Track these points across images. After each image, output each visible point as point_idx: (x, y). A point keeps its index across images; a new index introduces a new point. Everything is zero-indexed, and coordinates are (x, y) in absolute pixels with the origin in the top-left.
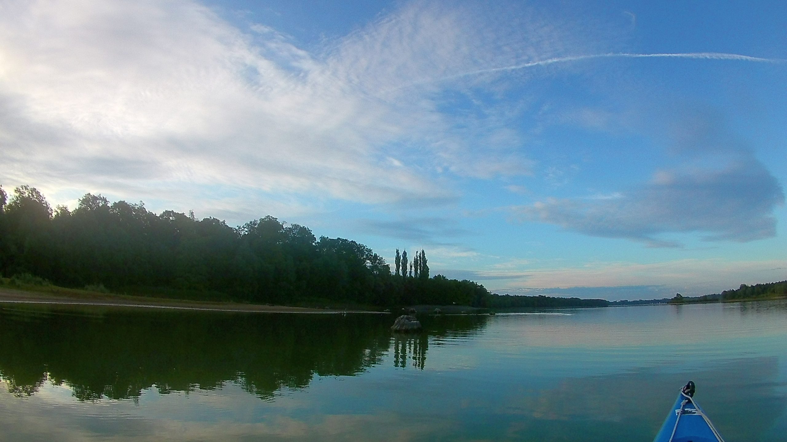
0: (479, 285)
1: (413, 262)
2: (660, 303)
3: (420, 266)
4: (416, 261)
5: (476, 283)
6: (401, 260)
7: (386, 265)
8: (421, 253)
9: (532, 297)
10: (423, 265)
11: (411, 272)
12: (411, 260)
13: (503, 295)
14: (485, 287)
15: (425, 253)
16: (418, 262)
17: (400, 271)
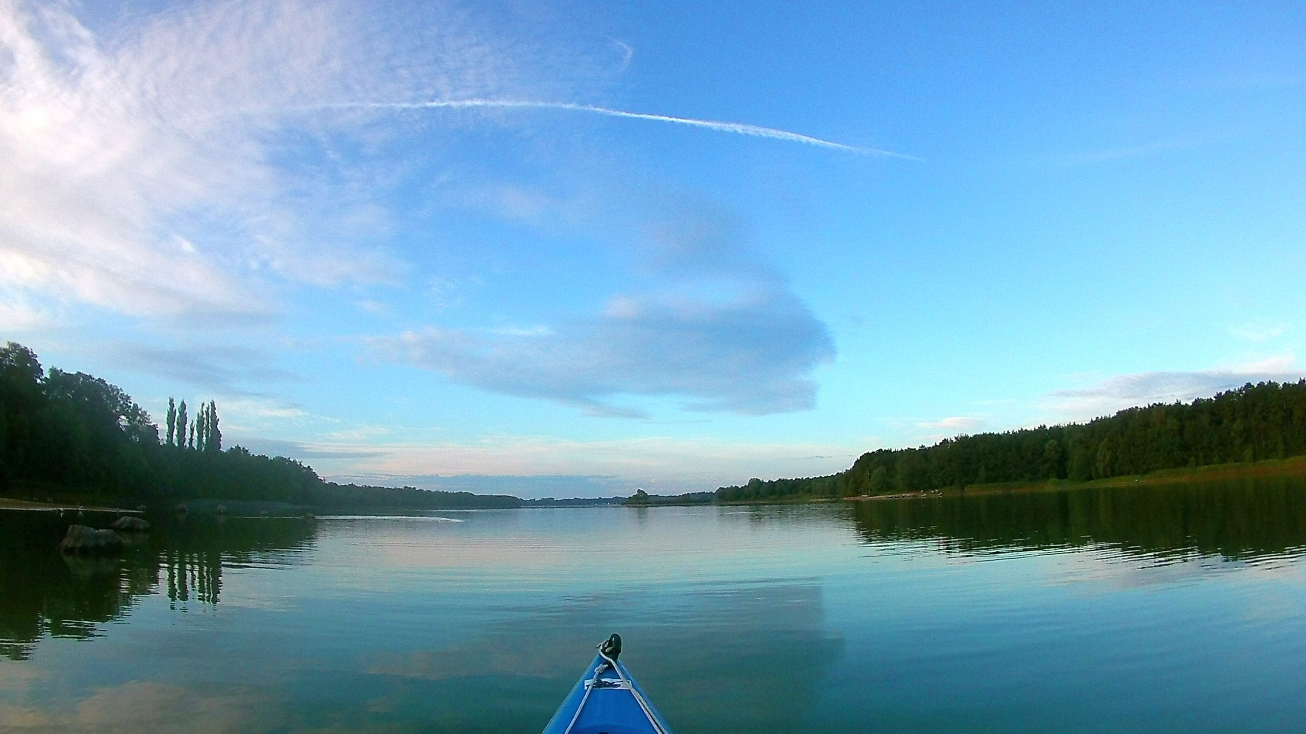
0: (304, 466)
1: (196, 422)
2: (608, 504)
3: (206, 430)
4: (200, 421)
5: (300, 463)
6: (177, 418)
7: (152, 424)
8: (210, 407)
9: (394, 489)
10: (211, 427)
11: (191, 440)
12: (192, 418)
13: (345, 485)
14: (314, 471)
15: (216, 406)
16: (204, 422)
17: (175, 437)
